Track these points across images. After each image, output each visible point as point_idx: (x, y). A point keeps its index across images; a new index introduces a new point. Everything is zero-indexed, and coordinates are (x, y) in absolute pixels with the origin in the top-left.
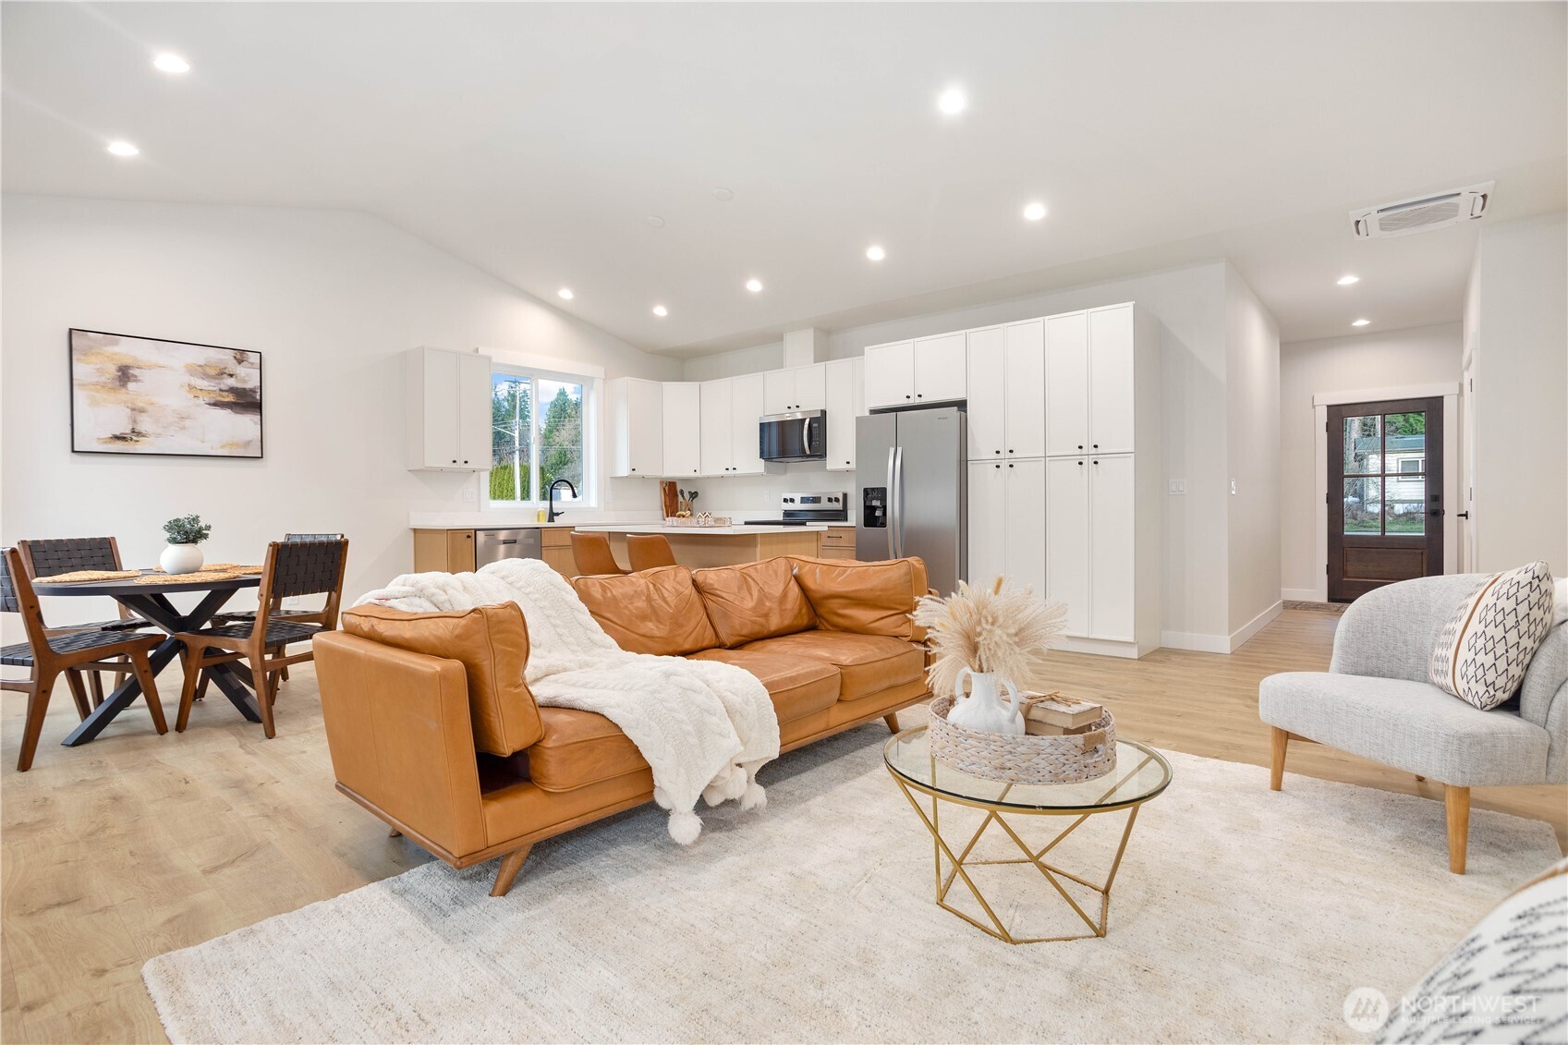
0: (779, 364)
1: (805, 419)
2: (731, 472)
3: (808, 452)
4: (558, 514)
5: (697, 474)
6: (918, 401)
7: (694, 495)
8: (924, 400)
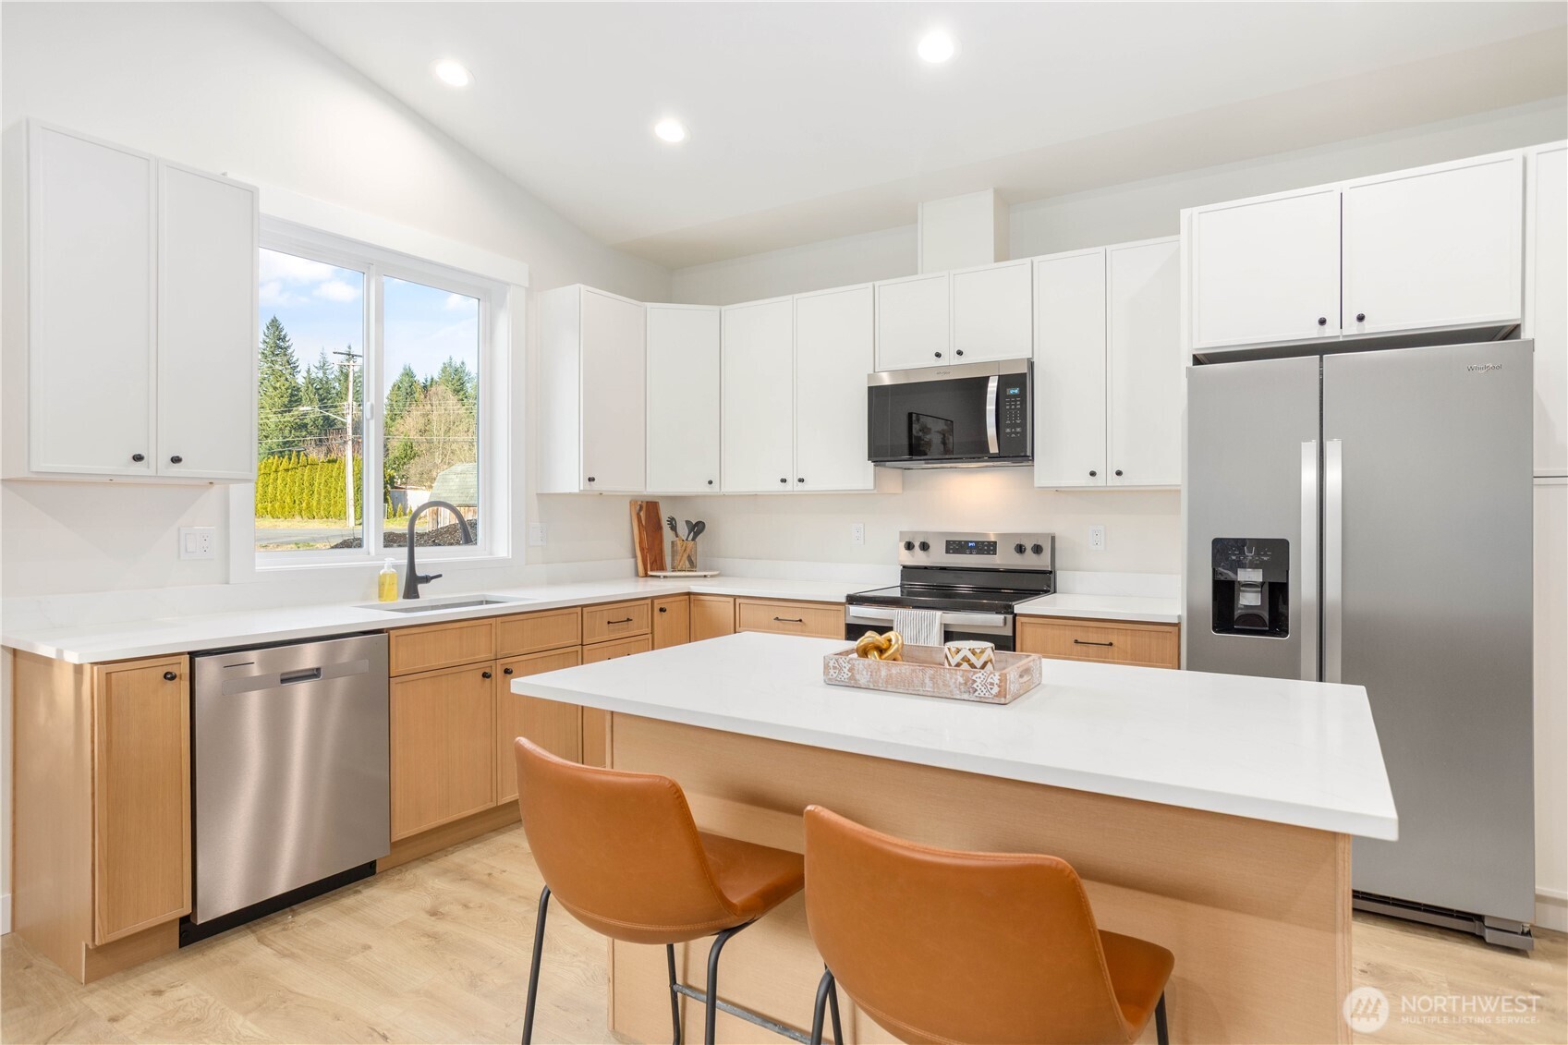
0: (906, 266)
1: (986, 379)
2: (794, 485)
3: (993, 448)
4: (427, 579)
5: (715, 489)
6: (1352, 330)
7: (697, 528)
8: (1371, 328)
